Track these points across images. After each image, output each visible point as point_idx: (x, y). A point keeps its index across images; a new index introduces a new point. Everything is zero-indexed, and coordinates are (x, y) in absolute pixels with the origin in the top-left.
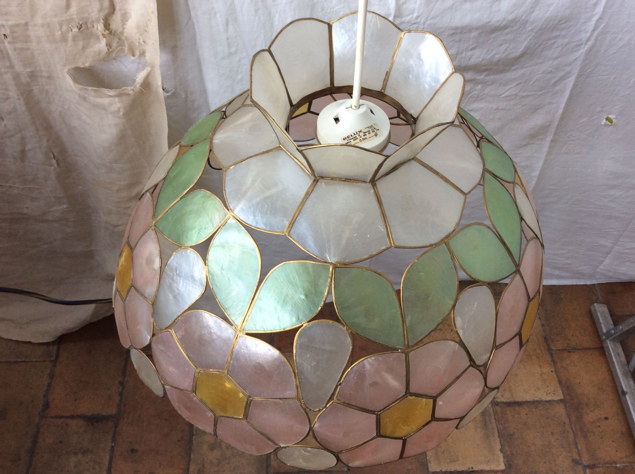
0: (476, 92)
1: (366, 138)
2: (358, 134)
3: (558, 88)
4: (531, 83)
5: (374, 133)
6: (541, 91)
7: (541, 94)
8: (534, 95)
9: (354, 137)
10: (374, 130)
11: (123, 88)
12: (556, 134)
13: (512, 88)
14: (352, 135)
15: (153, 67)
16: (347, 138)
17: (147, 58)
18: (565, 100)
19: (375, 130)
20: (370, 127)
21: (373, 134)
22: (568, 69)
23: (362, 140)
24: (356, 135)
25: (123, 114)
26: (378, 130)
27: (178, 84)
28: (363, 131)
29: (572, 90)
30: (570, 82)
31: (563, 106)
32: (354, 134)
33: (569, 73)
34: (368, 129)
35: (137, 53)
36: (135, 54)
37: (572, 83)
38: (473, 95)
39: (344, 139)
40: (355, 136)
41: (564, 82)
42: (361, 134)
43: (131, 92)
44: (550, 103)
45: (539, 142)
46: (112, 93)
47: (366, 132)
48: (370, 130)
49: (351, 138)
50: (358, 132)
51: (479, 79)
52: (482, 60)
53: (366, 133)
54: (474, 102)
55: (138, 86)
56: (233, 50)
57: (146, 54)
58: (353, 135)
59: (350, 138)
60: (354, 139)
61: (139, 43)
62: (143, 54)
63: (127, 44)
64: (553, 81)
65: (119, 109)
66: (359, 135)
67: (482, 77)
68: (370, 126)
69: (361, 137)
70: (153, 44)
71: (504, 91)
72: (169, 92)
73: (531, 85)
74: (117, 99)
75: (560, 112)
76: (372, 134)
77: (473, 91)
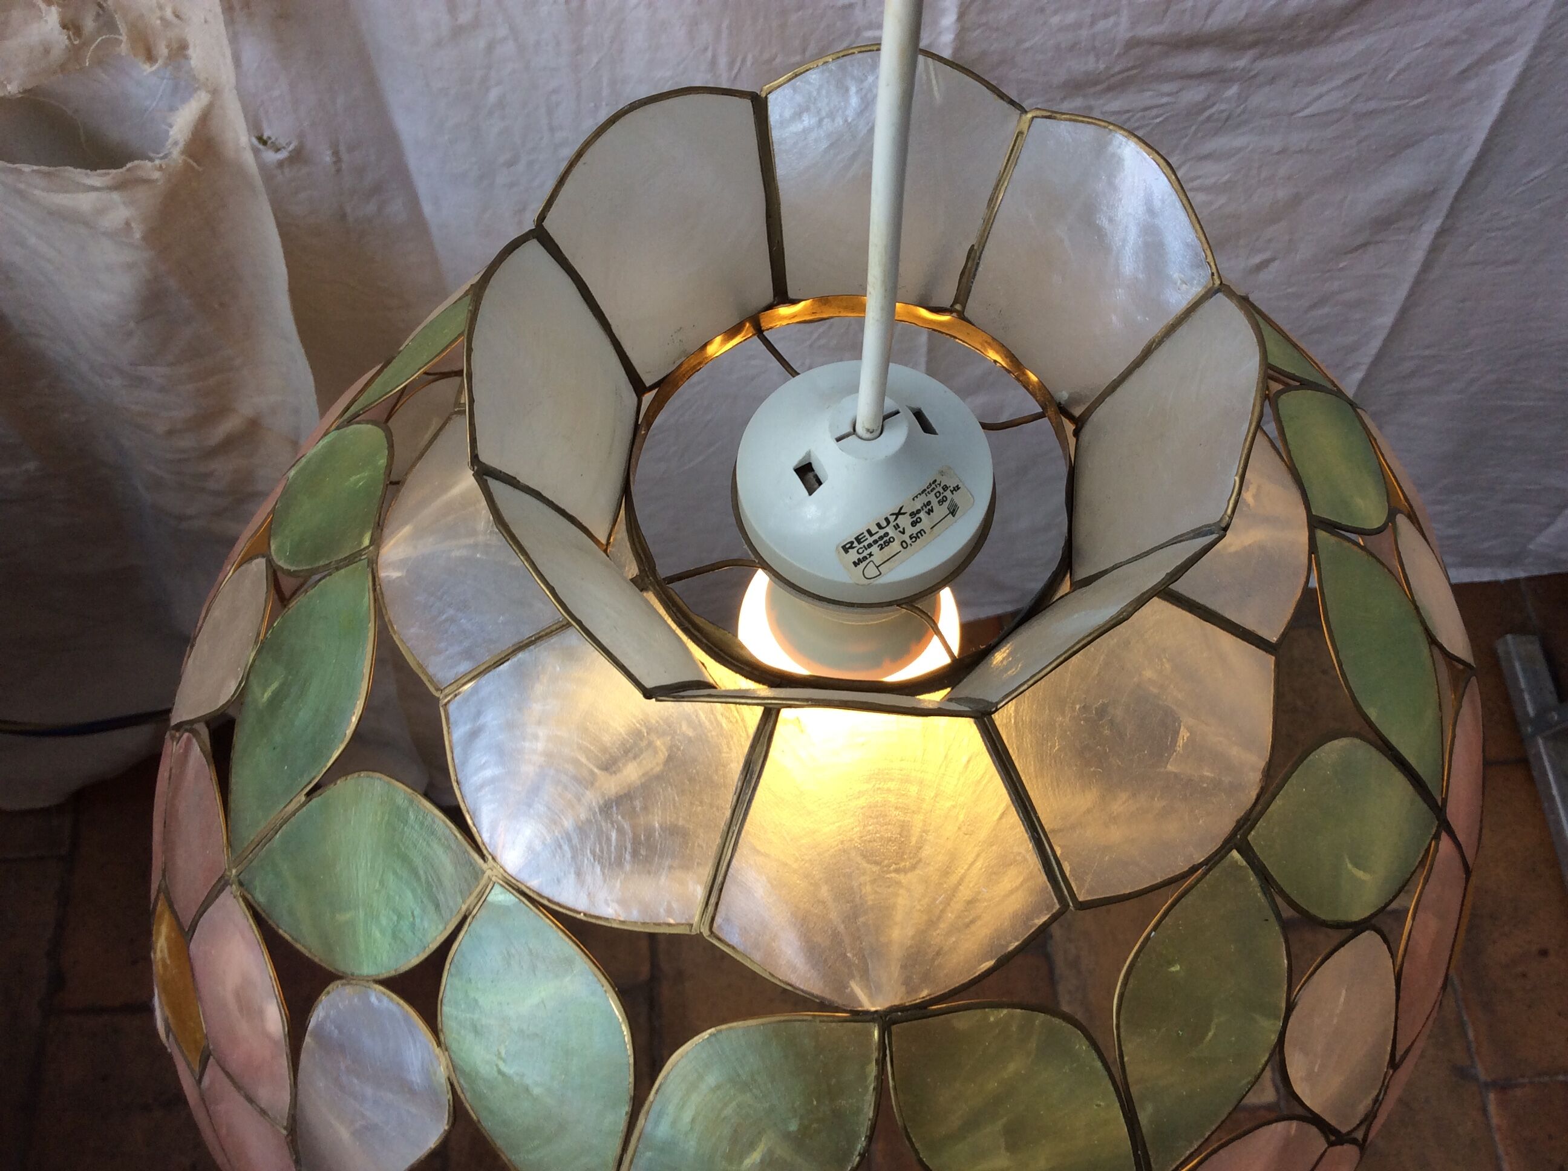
0: (1223, 107)
1: (921, 532)
2: (892, 524)
3: (1472, 85)
4: (1391, 76)
5: (946, 504)
6: (1418, 98)
7: (1417, 107)
8: (1398, 107)
9: (881, 538)
10: (945, 494)
11: (129, 165)
12: (1452, 212)
13: (1332, 89)
14: (873, 532)
15: (215, 92)
16: (856, 544)
17: (193, 62)
18: (1488, 121)
19: (948, 493)
20: (929, 490)
21: (943, 510)
22: (1506, 31)
23: (909, 541)
24: (887, 530)
25: (144, 238)
26: (957, 488)
27: (306, 124)
28: (907, 509)
29: (1512, 92)
30: (1509, 70)
31: (1480, 136)
32: (879, 525)
33: (1509, 41)
34: (923, 499)
35: (162, 50)
36: (154, 52)
37: (1515, 72)
38: (1214, 114)
39: (846, 549)
40: (882, 533)
41: (1491, 68)
42: (904, 521)
43: (156, 175)
44: (1440, 131)
45: (1402, 237)
46: (96, 179)
47: (918, 511)
48: (931, 497)
49: (870, 540)
50: (892, 518)
51: (1234, 70)
52: (1247, 15)
53: (917, 516)
54: (1217, 132)
55: (176, 154)
56: (465, 17)
57: (191, 52)
58: (874, 529)
59: (866, 543)
60: (881, 542)
61: (162, 19)
62: (180, 49)
63: (124, 25)
64: (1456, 70)
65: (128, 224)
66: (897, 527)
67: (1241, 63)
68: (930, 485)
69: (903, 533)
70: (206, 22)
71: (1308, 99)
72: (284, 148)
73: (1391, 81)
74: (116, 196)
75: (1472, 152)
76: (940, 511)
77: (1214, 104)
